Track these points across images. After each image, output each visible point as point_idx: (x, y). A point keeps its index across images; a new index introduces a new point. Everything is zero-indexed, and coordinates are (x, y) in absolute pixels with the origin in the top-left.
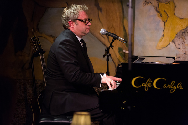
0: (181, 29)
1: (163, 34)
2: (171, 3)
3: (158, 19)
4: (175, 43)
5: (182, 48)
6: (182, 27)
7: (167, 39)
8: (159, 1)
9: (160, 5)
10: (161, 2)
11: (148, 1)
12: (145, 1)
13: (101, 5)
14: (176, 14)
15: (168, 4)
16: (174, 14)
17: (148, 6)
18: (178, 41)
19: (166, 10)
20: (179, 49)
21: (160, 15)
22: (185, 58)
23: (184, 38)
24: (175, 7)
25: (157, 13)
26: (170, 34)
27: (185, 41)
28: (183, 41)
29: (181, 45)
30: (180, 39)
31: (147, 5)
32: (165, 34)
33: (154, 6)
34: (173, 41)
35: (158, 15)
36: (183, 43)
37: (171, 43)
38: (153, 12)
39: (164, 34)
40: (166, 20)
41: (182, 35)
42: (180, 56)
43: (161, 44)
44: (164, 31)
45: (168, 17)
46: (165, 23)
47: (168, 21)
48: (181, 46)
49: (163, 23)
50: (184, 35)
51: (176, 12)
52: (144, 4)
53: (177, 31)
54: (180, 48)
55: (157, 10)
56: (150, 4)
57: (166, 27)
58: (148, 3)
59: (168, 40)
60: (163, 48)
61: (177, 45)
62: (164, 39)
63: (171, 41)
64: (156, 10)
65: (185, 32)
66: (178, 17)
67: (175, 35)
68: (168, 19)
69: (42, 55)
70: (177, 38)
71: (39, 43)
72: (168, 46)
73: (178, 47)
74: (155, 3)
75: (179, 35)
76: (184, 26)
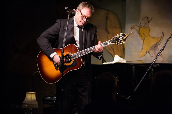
0: (153, 44)
1: (142, 47)
2: (147, 28)
3: (139, 38)
4: (149, 53)
6: (154, 43)
10: (141, 27)
11: (133, 27)
12: (131, 27)
13: (109, 30)
14: (150, 35)
15: (145, 29)
16: (149, 35)
19: (144, 32)
20: (152, 57)
21: (140, 35)
23: (155, 50)
24: (150, 30)
25: (138, 34)
26: (147, 47)
28: (155, 52)
29: (154, 55)
30: (153, 51)
31: (132, 30)
32: (144, 48)
33: (137, 30)
34: (148, 52)
35: (139, 36)
37: (147, 53)
38: (136, 33)
39: (143, 48)
40: (144, 39)
41: (154, 48)
43: (141, 54)
44: (143, 46)
45: (145, 36)
46: (143, 41)
47: (145, 40)
49: (142, 40)
50: (155, 48)
53: (151, 45)
54: (153, 56)
56: (134, 29)
57: (144, 43)
58: (133, 28)
59: (145, 51)
60: (142, 56)
61: (151, 54)
62: (143, 51)
63: (147, 52)
64: (138, 32)
65: (156, 46)
66: (151, 37)
67: (150, 48)
68: (146, 38)
70: (151, 50)
72: (146, 55)
73: (151, 55)
74: (137, 28)
75: (152, 48)
76: (155, 42)
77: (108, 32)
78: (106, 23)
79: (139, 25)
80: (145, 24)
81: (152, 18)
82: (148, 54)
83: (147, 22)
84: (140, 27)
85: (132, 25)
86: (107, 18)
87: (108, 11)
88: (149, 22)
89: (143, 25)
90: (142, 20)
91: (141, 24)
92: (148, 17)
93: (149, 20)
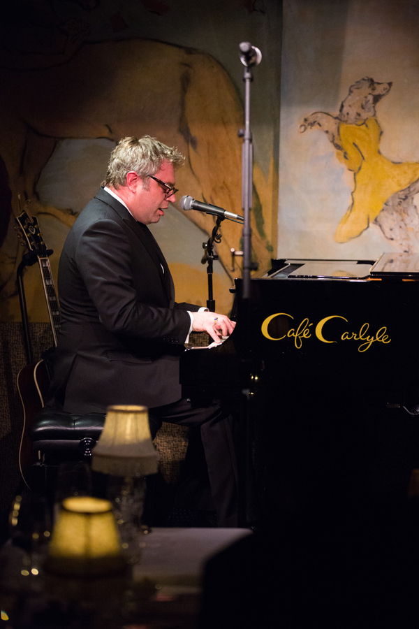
0: (397, 189)
1: (350, 202)
2: (371, 124)
3: (339, 164)
4: (380, 226)
5: (399, 238)
7: (360, 214)
8: (340, 120)
9: (343, 127)
10: (346, 122)
11: (311, 120)
12: (306, 120)
13: (195, 131)
14: (383, 152)
15: (363, 127)
16: (379, 152)
17: (313, 132)
18: (389, 221)
19: (357, 142)
20: (392, 239)
21: (342, 153)
22: (406, 262)
23: (405, 211)
24: (381, 133)
26: (369, 203)
27: (407, 220)
28: (403, 220)
29: (397, 230)
30: (395, 215)
31: (309, 131)
32: (356, 204)
33: (327, 132)
34: (376, 221)
35: (338, 154)
36: (403, 225)
37: (371, 225)
38: (325, 146)
39: (353, 204)
40: (357, 166)
41: (400, 204)
42: (393, 258)
43: (345, 228)
44: (354, 194)
45: (364, 159)
46: (355, 174)
47: (362, 170)
48: (397, 234)
49: (351, 174)
50: (404, 204)
51: (383, 147)
52: (303, 128)
53: (386, 194)
54: (393, 236)
55: (336, 142)
56: (316, 127)
57: (359, 185)
58: (312, 124)
59: (363, 217)
60: (351, 238)
61: (387, 229)
62: (353, 216)
63: (372, 219)
64: (333, 141)
65: (406, 197)
66: (388, 160)
67: (382, 206)
68: (364, 165)
69: (45, 261)
70: (385, 213)
71: (37, 231)
72: (365, 233)
73: (389, 234)
74: (330, 124)
75: (390, 204)
76: (405, 183)
77: (192, 141)
78: (183, 104)
79: (337, 113)
80: (363, 107)
81: (390, 84)
82: (374, 228)
83: (371, 98)
84: (340, 119)
85: (308, 111)
86: (186, 82)
87: (190, 51)
88: (377, 99)
89: (351, 111)
90: (351, 92)
91: (345, 110)
92: (375, 81)
93: (379, 90)
